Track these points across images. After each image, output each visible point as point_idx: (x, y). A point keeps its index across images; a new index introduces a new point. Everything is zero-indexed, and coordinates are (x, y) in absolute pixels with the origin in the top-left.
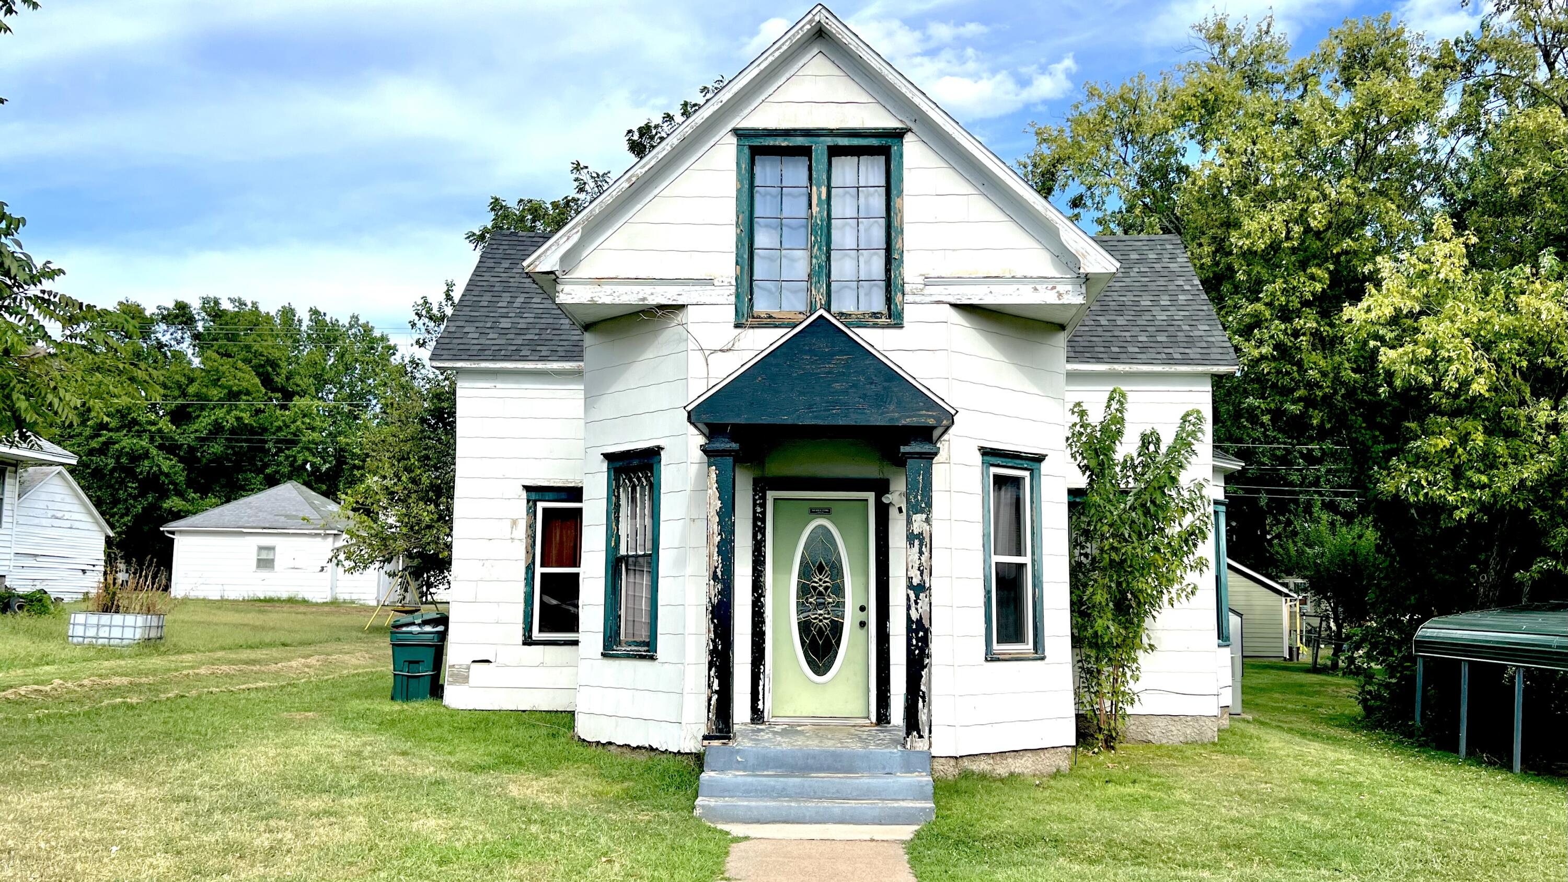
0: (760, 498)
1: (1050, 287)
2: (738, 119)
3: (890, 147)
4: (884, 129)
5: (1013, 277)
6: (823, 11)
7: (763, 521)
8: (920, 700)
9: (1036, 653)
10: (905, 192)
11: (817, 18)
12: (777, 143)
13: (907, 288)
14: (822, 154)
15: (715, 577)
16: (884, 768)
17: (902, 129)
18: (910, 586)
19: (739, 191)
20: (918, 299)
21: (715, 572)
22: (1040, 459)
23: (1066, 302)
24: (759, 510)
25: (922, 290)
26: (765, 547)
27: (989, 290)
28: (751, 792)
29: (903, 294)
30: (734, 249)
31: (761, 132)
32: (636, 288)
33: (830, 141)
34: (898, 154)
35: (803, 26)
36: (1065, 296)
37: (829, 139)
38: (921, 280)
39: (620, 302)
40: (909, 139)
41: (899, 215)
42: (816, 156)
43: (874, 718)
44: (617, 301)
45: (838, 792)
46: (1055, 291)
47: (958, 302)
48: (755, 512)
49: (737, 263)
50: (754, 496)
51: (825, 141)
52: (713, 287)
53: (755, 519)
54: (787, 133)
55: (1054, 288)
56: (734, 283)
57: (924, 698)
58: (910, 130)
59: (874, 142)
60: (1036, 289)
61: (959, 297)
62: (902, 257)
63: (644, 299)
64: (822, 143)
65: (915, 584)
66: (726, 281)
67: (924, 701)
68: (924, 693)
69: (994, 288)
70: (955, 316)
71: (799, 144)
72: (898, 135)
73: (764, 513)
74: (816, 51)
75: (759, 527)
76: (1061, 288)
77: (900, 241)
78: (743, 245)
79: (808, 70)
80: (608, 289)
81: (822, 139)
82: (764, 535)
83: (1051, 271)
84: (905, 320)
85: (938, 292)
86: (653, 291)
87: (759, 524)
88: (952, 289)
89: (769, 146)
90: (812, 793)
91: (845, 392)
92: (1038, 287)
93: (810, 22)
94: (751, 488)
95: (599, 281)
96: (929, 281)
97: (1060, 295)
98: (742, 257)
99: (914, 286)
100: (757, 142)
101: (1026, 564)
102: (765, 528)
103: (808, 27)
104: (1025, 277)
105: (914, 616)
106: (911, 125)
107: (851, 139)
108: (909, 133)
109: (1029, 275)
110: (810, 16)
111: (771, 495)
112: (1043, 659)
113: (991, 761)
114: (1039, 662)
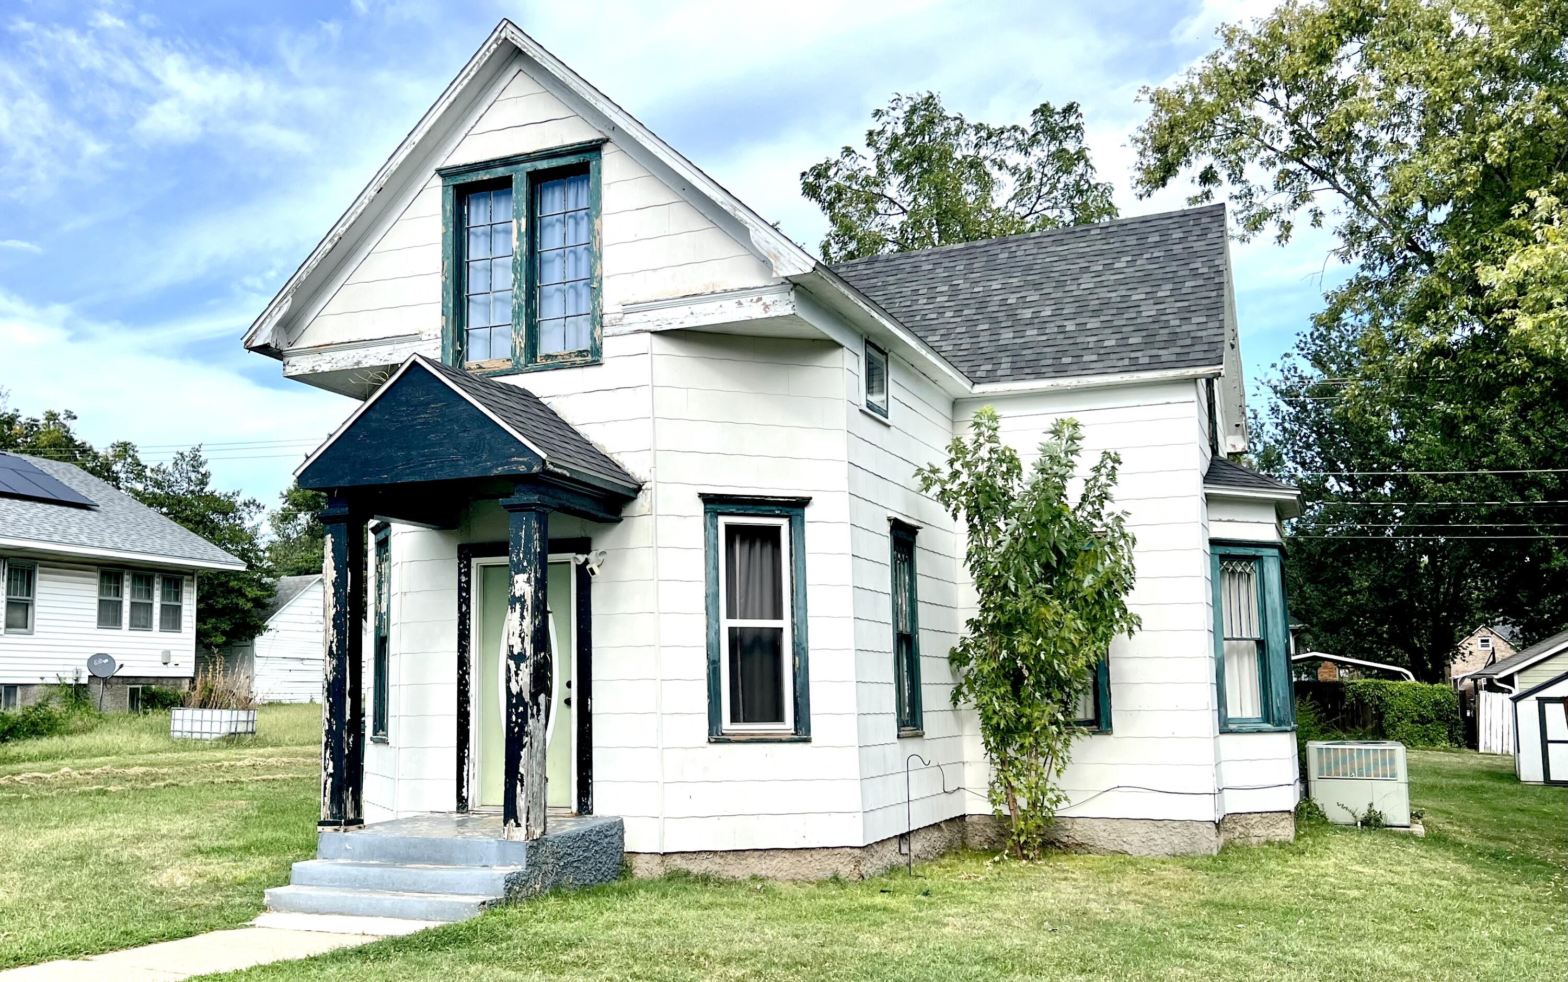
0: (464, 567)
1: (755, 299)
2: (443, 158)
3: (588, 163)
4: (579, 144)
5: (713, 293)
6: (509, 26)
7: (468, 592)
8: (519, 783)
9: (796, 734)
10: (604, 211)
11: (503, 35)
12: (480, 178)
13: (606, 319)
14: (522, 182)
15: (331, 653)
16: (481, 860)
17: (598, 140)
18: (511, 656)
19: (444, 235)
20: (616, 330)
21: (331, 647)
22: (803, 503)
23: (773, 315)
24: (464, 579)
25: (621, 319)
26: (469, 619)
27: (689, 312)
28: (336, 881)
29: (602, 327)
30: (440, 299)
31: (462, 169)
32: (352, 352)
33: (529, 167)
34: (596, 170)
35: (490, 47)
36: (772, 308)
37: (528, 164)
38: (620, 308)
39: (338, 369)
40: (607, 150)
41: (598, 238)
42: (516, 185)
43: (575, 809)
44: (335, 368)
45: (414, 884)
46: (761, 303)
47: (659, 329)
48: (460, 581)
49: (443, 314)
50: (459, 564)
51: (524, 168)
52: (420, 343)
53: (461, 590)
54: (487, 165)
55: (759, 299)
56: (440, 335)
57: (522, 781)
58: (607, 140)
59: (572, 160)
60: (740, 303)
61: (659, 323)
62: (601, 284)
63: (358, 363)
64: (521, 170)
65: (516, 653)
66: (433, 333)
67: (522, 785)
68: (522, 775)
69: (696, 308)
70: (660, 345)
71: (500, 175)
72: (595, 148)
73: (468, 583)
74: (515, 70)
75: (464, 598)
76: (767, 299)
77: (599, 267)
78: (448, 293)
79: (509, 93)
80: (327, 356)
81: (522, 165)
82: (469, 607)
83: (756, 281)
84: (604, 355)
85: (637, 320)
86: (367, 353)
87: (464, 594)
88: (652, 315)
89: (472, 183)
90: (391, 885)
91: (441, 444)
92: (742, 300)
93: (497, 39)
94: (456, 555)
95: (318, 349)
96: (630, 308)
97: (766, 307)
98: (448, 306)
99: (613, 316)
100: (461, 180)
101: (781, 629)
102: (469, 599)
103: (495, 46)
104: (725, 291)
105: (515, 689)
106: (609, 134)
107: (550, 160)
108: (608, 144)
109: (729, 288)
110: (497, 34)
111: (475, 562)
112: (807, 741)
113: (722, 861)
114: (800, 745)
